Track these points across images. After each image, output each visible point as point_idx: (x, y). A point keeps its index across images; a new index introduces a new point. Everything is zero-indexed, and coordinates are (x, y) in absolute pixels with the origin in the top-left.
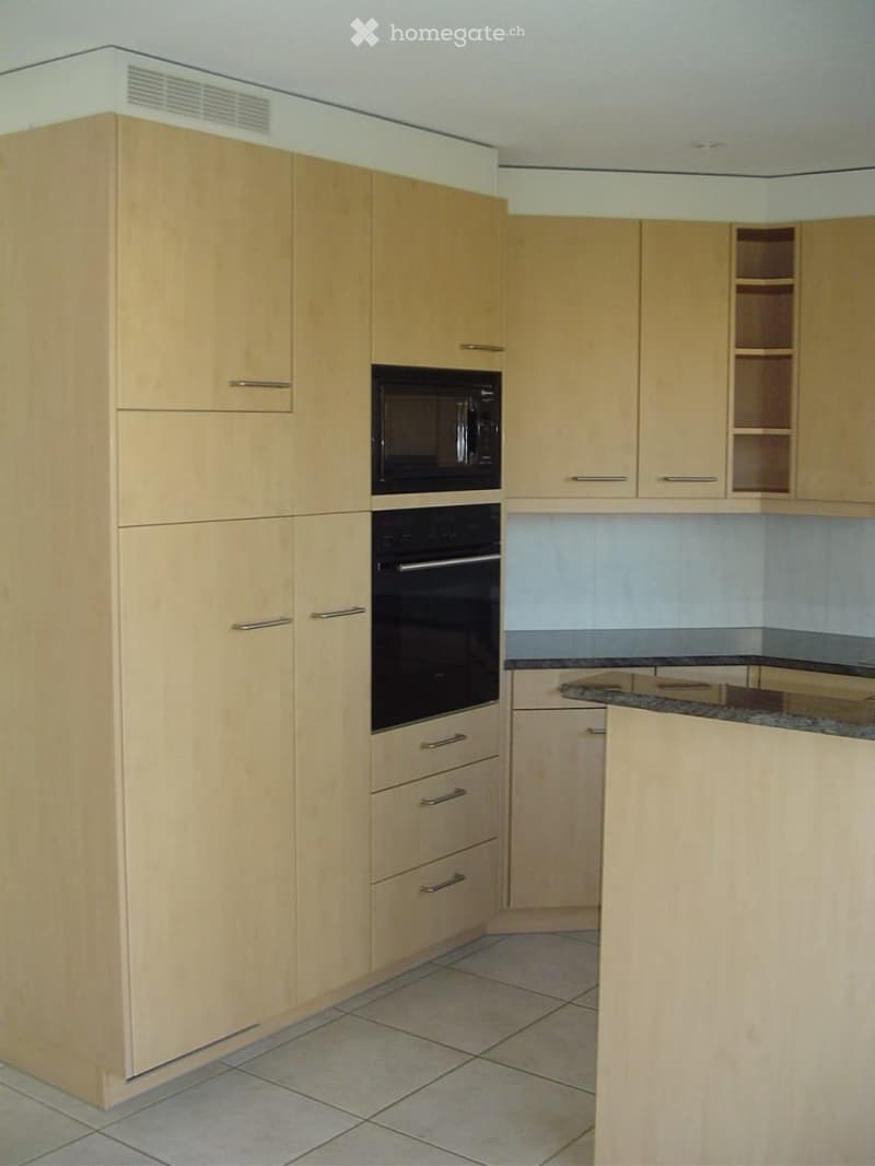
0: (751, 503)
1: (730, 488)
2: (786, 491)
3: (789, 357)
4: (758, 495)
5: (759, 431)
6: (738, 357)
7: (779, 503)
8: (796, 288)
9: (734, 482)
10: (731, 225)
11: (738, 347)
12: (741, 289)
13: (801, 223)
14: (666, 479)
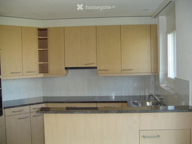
0: (42, 75)
1: (38, 73)
2: (48, 73)
3: (47, 50)
4: (43, 74)
5: (42, 63)
6: (39, 50)
7: (46, 75)
8: (48, 39)
9: (39, 72)
10: (37, 28)
11: (38, 48)
12: (39, 39)
13: (48, 28)
14: (28, 72)
